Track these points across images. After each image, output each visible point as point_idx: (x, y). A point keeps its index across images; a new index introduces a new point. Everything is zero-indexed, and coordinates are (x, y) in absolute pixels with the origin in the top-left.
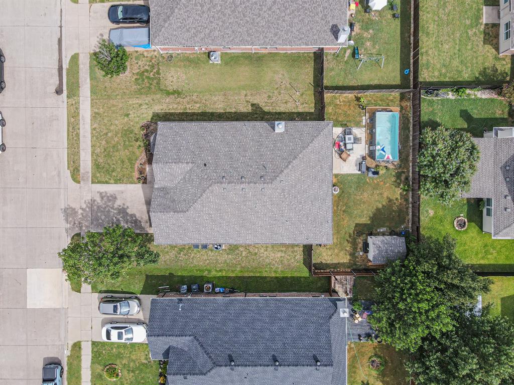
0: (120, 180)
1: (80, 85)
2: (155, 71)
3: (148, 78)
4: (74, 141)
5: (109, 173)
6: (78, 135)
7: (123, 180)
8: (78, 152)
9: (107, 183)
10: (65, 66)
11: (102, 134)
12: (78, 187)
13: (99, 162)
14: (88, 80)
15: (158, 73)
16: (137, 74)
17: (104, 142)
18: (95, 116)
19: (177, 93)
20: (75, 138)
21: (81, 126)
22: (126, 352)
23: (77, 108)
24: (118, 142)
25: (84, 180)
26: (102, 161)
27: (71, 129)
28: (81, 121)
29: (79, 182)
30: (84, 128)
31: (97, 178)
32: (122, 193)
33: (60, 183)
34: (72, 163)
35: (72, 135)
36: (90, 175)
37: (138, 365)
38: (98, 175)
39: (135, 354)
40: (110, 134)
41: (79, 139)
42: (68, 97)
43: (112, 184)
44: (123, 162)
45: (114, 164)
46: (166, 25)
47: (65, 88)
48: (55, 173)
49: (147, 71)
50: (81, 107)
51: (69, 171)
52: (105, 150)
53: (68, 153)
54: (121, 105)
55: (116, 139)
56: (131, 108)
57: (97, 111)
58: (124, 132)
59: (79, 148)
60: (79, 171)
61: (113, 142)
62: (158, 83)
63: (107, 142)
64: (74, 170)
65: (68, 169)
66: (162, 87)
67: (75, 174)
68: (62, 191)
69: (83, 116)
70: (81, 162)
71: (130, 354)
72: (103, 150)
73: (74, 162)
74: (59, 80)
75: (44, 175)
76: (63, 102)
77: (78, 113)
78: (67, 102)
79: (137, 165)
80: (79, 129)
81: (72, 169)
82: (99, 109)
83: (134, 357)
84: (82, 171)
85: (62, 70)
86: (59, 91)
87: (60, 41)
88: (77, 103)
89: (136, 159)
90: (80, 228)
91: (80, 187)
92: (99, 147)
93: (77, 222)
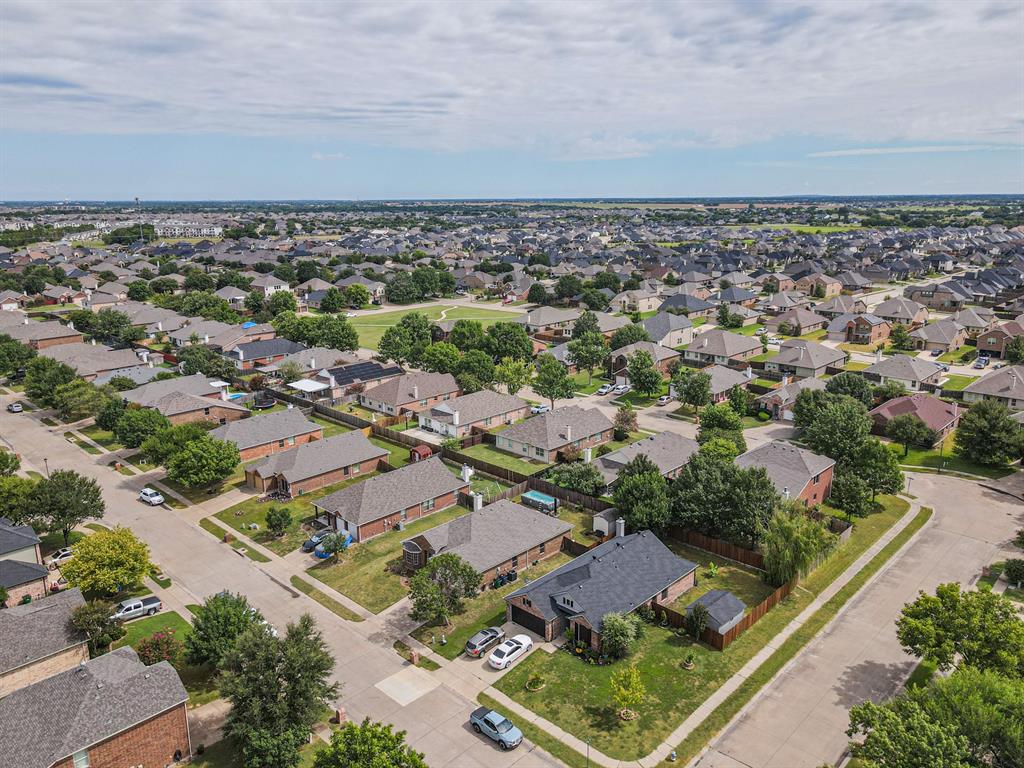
1: (311, 585)
2: (364, 551)
3: (363, 556)
5: (384, 601)
6: (336, 602)
7: (401, 597)
8: (346, 608)
9: (388, 606)
10: (289, 585)
11: (356, 591)
12: (367, 623)
14: (316, 580)
15: (367, 551)
16: (353, 558)
17: (362, 593)
18: (340, 590)
20: (335, 605)
21: (333, 598)
22: (529, 666)
23: (321, 593)
24: (374, 586)
25: (367, 617)
27: (326, 604)
28: (331, 596)
29: (364, 620)
30: (338, 597)
31: (377, 610)
33: (347, 630)
35: (331, 605)
36: (369, 612)
37: (548, 664)
38: (376, 608)
39: (538, 661)
40: (363, 587)
41: (339, 603)
42: (307, 594)
43: (393, 604)
44: (389, 590)
45: (383, 596)
46: (361, 510)
47: (299, 592)
48: (337, 628)
50: (323, 591)
51: (349, 621)
52: (368, 595)
53: (337, 614)
54: (356, 574)
56: (365, 571)
57: (339, 586)
58: (373, 580)
59: (344, 607)
60: (357, 615)
61: (370, 588)
63: (366, 591)
64: (353, 617)
65: (346, 620)
66: (377, 554)
67: (355, 618)
68: (354, 633)
69: (330, 594)
70: (354, 611)
71: (533, 664)
72: (366, 596)
73: (347, 614)
74: (291, 592)
76: (305, 598)
77: (324, 594)
78: (309, 596)
79: (403, 584)
80: (333, 600)
81: (350, 618)
84: (360, 614)
85: (288, 587)
86: (296, 596)
87: (272, 579)
88: (318, 592)
89: (399, 583)
90: (395, 638)
91: (368, 621)
92: (361, 596)
93: (388, 637)
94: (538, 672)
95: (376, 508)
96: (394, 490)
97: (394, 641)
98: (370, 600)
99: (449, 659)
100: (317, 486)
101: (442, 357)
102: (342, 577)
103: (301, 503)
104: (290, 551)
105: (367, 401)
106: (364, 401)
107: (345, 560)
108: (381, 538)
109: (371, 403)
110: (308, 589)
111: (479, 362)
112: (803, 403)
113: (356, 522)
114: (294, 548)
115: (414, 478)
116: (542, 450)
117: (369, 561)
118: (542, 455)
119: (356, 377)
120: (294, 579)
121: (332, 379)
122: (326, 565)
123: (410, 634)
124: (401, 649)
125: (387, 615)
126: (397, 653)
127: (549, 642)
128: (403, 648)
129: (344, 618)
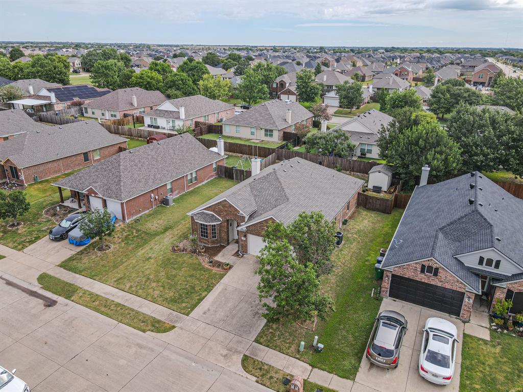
0: (208, 286)
1: (73, 283)
2: (135, 231)
3: (134, 237)
5: (191, 293)
6: (118, 305)
7: (213, 283)
8: (137, 312)
9: (201, 300)
10: (37, 288)
11: (143, 283)
12: (180, 331)
13: (171, 297)
14: (77, 276)
15: (138, 231)
16: (123, 241)
17: (154, 285)
18: (118, 284)
19: (167, 229)
20: (119, 309)
21: (111, 298)
22: (481, 369)
23: (91, 294)
24: (167, 273)
25: (176, 321)
26: (172, 294)
27: (103, 309)
28: (107, 297)
29: (174, 327)
30: (118, 297)
31: (185, 308)
32: (226, 289)
33: (152, 350)
34: (142, 324)
35: (112, 310)
36: (175, 313)
37: (505, 359)
38: (184, 305)
39: (484, 356)
40: (151, 277)
41: (124, 305)
43: (206, 296)
44: (191, 276)
45: (186, 285)
46: (122, 184)
47: (55, 297)
48: (134, 349)
49: (129, 235)
50: (93, 291)
51: (149, 333)
52: (163, 287)
53: (126, 324)
54: (134, 261)
55: (163, 274)
56: (145, 255)
57: (115, 279)
58: (162, 265)
59: (133, 310)
60: (159, 322)
61: (163, 277)
62: (147, 234)
63: (158, 281)
64: (153, 326)
65: (144, 332)
66: (153, 233)
67: (158, 326)
68: (166, 353)
69: (104, 293)
70: (152, 315)
71: (484, 364)
72: (161, 289)
73: (143, 322)
74: (41, 299)
75: (122, 362)
76: (66, 305)
77: (97, 295)
78: (72, 301)
79: (207, 266)
80: (113, 301)
81: (150, 327)
83: (491, 361)
84: (162, 319)
85: (36, 292)
86: (50, 303)
87: (9, 283)
88: (85, 292)
89: (200, 264)
90: (236, 352)
91: (181, 328)
92: (154, 290)
93: (225, 352)
94: (506, 377)
95: (139, 181)
96: (154, 163)
97: (238, 359)
98: (170, 294)
99: (347, 378)
100: (56, 172)
102: (115, 267)
103: (38, 189)
104: (31, 242)
105: (90, 111)
106: (87, 112)
107: (115, 245)
108: (149, 215)
109: (93, 113)
110: (68, 291)
111: (182, 80)
113: (118, 197)
114: (38, 238)
115: (171, 151)
116: (271, 131)
117: (146, 242)
118: (271, 136)
120: (43, 279)
121: (52, 95)
122: (87, 253)
123: (257, 341)
124: (258, 373)
125: (205, 313)
126: (257, 382)
127: (468, 322)
128: (260, 369)
129: (139, 329)
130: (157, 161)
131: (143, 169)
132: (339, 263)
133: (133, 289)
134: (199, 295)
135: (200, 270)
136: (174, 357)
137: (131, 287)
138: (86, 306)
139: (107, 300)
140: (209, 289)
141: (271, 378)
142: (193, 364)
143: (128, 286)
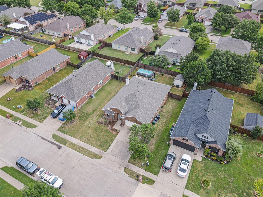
0: (112, 140)
1: (65, 138)
2: (82, 113)
3: (83, 116)
4: (84, 151)
5: (106, 143)
6: (82, 148)
7: (113, 139)
8: (89, 151)
9: (110, 146)
10: (53, 140)
11: (89, 139)
12: (104, 158)
13: (99, 145)
14: (66, 135)
15: (83, 113)
16: (78, 118)
17: (93, 139)
18: (80, 139)
19: (94, 111)
20: (83, 150)
21: (80, 145)
22: (196, 172)
23: (72, 143)
24: (97, 134)
25: (102, 154)
26: (100, 143)
27: (78, 150)
28: (78, 144)
29: (102, 157)
30: (82, 144)
31: (105, 149)
32: (118, 141)
33: (96, 165)
34: (91, 156)
35: (81, 150)
36: (102, 151)
37: (204, 168)
38: (104, 148)
39: (198, 167)
40: (92, 136)
41: (84, 148)
42: (64, 145)
43: (111, 144)
44: (106, 135)
45: (104, 139)
46: (75, 94)
47: (60, 144)
48: (90, 165)
49: (80, 115)
50: (73, 142)
51: (94, 159)
52: (96, 140)
53: (86, 156)
54: (84, 128)
55: (95, 134)
56: (88, 125)
57: (79, 137)
58: (95, 130)
59: (88, 150)
60: (97, 155)
61: (96, 136)
62: (87, 114)
63: (94, 138)
64: (95, 156)
65: (93, 159)
66: (89, 114)
67: (98, 157)
68: (101, 166)
69: (77, 143)
70: (94, 152)
71: (197, 170)
72: (96, 141)
73: (92, 155)
74: (56, 145)
75: (88, 170)
76: (65, 148)
77: (74, 144)
78: (67, 146)
79: (111, 131)
80: (80, 146)
81: (94, 157)
82: (79, 136)
83: (200, 169)
84: (98, 153)
85: (53, 142)
86: (60, 147)
87: (43, 138)
88: (70, 142)
89: (108, 130)
90: (123, 166)
91: (104, 157)
92: (93, 142)
93: (119, 166)
94: (202, 175)
95: (81, 91)
96: (85, 80)
97: (123, 168)
98: (99, 143)
99: (156, 175)
100: (43, 78)
101: (73, 9)
102: (78, 131)
103: (38, 89)
104: (45, 119)
105: (47, 31)
106: (45, 31)
107: (76, 121)
108: (86, 104)
109: (49, 32)
110: (64, 142)
112: (217, 18)
113: (74, 100)
114: (46, 117)
115: (92, 72)
116: (134, 49)
117: (87, 118)
118: (134, 51)
119: (37, 20)
120: (54, 136)
121: (27, 22)
122: (67, 124)
123: (129, 162)
124: (129, 173)
125: (111, 151)
126: (129, 176)
127: (196, 154)
128: (130, 172)
129: (91, 158)
130: (87, 79)
131: (82, 84)
132: (158, 128)
133: (86, 141)
134: (109, 144)
135: (109, 133)
136: (103, 168)
137: (85, 140)
138: (72, 148)
139: (78, 146)
140: (112, 141)
141: (133, 175)
142: (109, 170)
143: (84, 140)
